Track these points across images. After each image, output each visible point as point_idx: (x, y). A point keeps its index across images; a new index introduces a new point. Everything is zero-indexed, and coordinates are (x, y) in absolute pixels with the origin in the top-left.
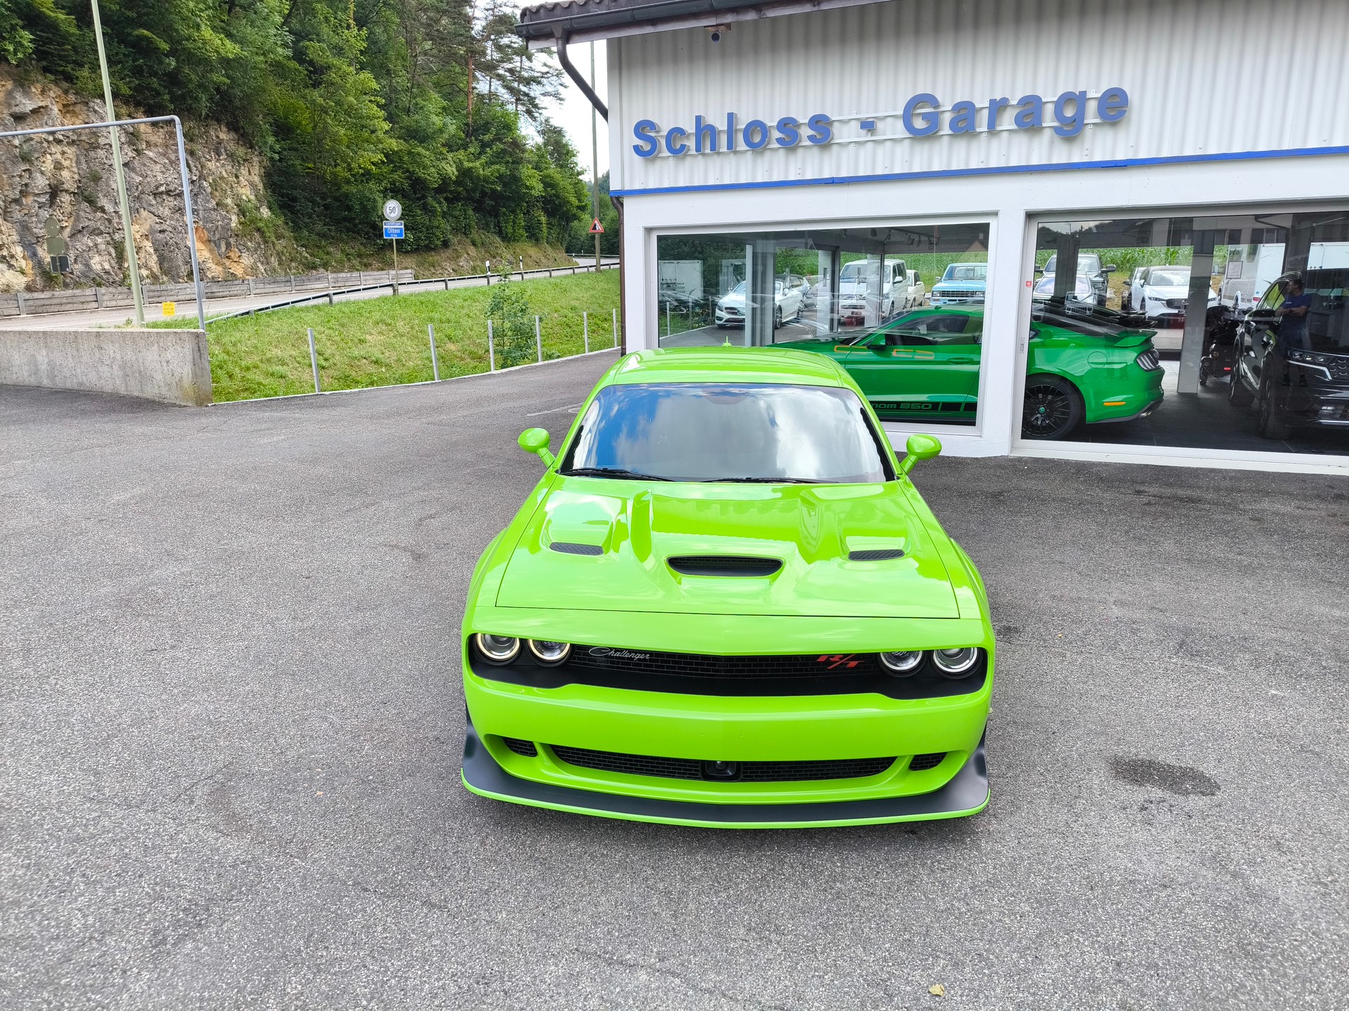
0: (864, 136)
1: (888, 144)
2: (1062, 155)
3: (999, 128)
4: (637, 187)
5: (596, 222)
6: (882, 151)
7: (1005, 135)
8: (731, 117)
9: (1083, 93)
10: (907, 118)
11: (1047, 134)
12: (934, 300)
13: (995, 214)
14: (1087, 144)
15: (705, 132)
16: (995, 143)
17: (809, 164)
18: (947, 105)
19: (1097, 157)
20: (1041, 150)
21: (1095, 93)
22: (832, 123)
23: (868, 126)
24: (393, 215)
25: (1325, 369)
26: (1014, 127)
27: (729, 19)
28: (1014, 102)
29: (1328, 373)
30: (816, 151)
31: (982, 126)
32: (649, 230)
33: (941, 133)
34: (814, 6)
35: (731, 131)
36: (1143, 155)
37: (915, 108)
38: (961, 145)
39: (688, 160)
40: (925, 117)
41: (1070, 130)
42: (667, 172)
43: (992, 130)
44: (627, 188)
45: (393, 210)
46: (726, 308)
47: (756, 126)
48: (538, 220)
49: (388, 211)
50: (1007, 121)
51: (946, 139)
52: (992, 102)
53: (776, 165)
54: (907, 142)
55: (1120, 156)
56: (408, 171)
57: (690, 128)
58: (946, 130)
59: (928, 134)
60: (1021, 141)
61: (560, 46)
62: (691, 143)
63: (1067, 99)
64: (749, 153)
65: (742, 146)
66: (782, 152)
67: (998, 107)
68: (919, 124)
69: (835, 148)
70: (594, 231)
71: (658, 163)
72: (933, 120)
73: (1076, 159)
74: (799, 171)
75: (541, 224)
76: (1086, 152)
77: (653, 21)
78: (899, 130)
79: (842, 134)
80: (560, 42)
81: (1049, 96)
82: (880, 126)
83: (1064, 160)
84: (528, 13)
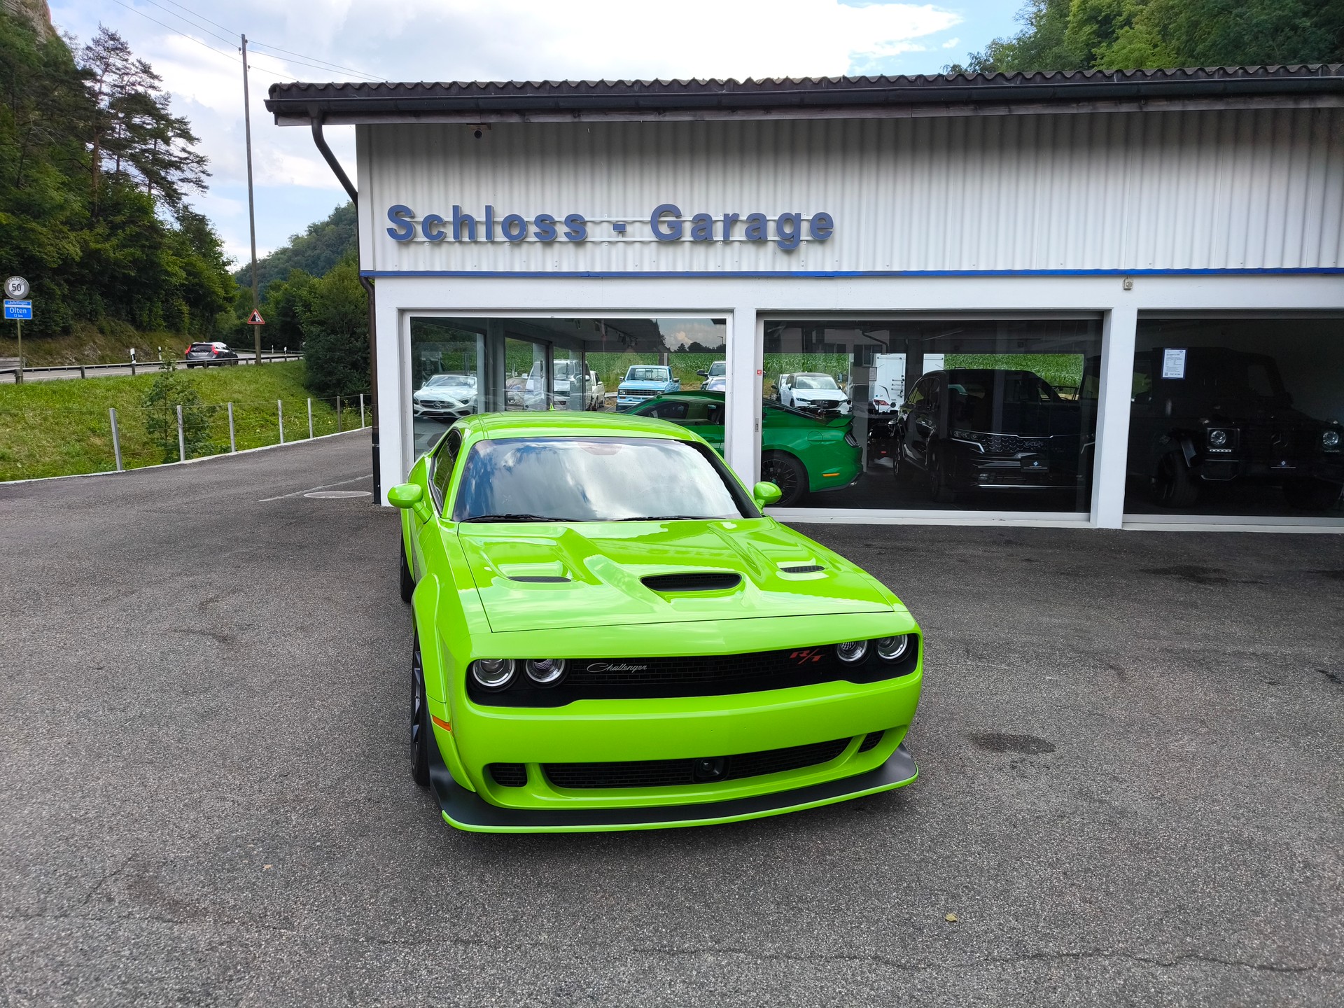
0: (615, 237)
1: (637, 245)
2: (784, 264)
3: (731, 239)
4: (390, 268)
5: (255, 313)
6: (632, 252)
7: (737, 244)
8: (489, 210)
9: (798, 215)
10: (655, 223)
11: (771, 246)
12: (621, 398)
13: (731, 311)
14: (802, 258)
15: (463, 222)
16: (728, 250)
17: (564, 258)
18: (688, 216)
19: (811, 269)
20: (767, 259)
21: (807, 216)
22: (584, 223)
23: (620, 228)
24: (17, 293)
25: (979, 444)
26: (744, 238)
27: (493, 119)
28: (744, 217)
29: (981, 447)
30: (571, 246)
31: (719, 236)
32: (402, 312)
33: (683, 239)
34: (575, 117)
35: (490, 223)
36: (845, 269)
37: (660, 216)
38: (701, 251)
39: (445, 247)
40: (670, 224)
41: (789, 245)
42: (422, 257)
43: (727, 241)
44: (379, 268)
45: (17, 288)
46: (422, 401)
47: (513, 222)
48: (179, 310)
49: (11, 288)
50: (739, 233)
51: (687, 245)
52: (726, 216)
53: (533, 257)
54: (654, 245)
55: (828, 268)
56: (18, 247)
57: (448, 217)
58: (687, 236)
59: (671, 240)
60: (750, 250)
61: (316, 126)
62: (449, 232)
63: (787, 219)
64: (507, 244)
65: (499, 235)
66: (539, 246)
67: (731, 221)
68: (664, 229)
69: (589, 246)
70: (253, 323)
71: (413, 248)
72: (677, 227)
73: (795, 268)
74: (556, 264)
75: (183, 313)
76: (803, 263)
77: (416, 113)
78: (647, 234)
79: (594, 233)
80: (315, 121)
81: (773, 216)
82: (629, 228)
83: (785, 269)
84: (278, 89)
